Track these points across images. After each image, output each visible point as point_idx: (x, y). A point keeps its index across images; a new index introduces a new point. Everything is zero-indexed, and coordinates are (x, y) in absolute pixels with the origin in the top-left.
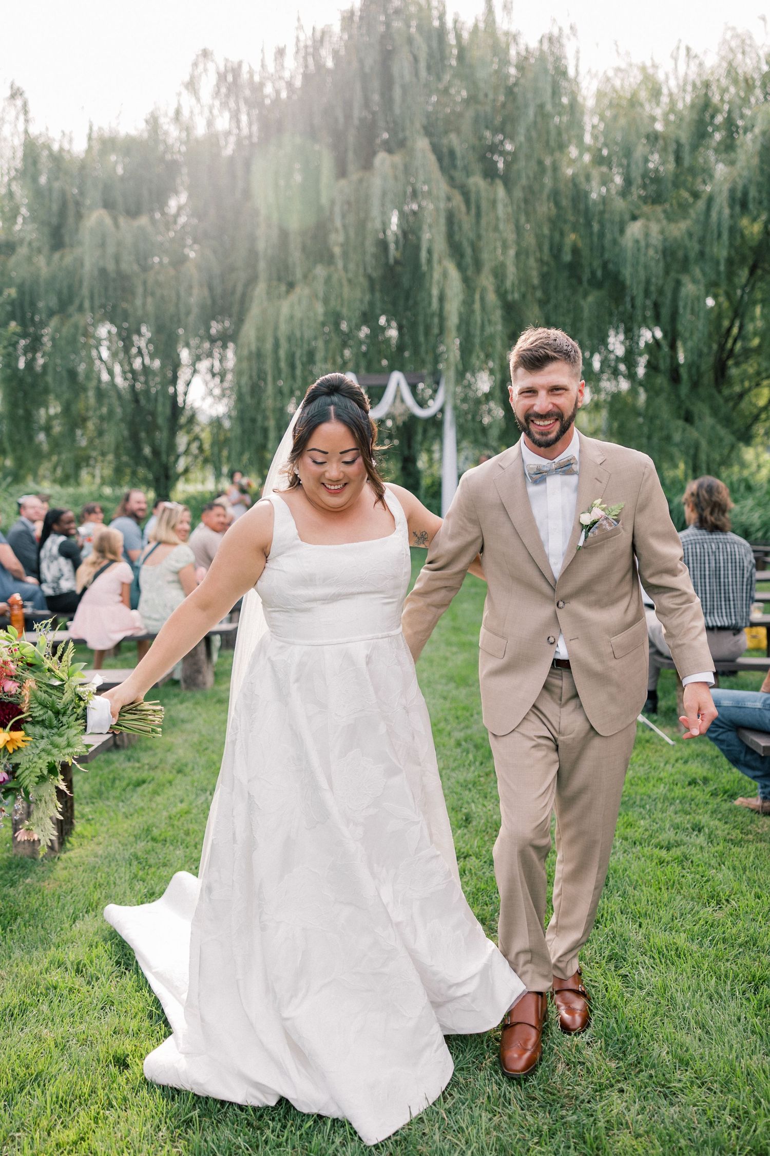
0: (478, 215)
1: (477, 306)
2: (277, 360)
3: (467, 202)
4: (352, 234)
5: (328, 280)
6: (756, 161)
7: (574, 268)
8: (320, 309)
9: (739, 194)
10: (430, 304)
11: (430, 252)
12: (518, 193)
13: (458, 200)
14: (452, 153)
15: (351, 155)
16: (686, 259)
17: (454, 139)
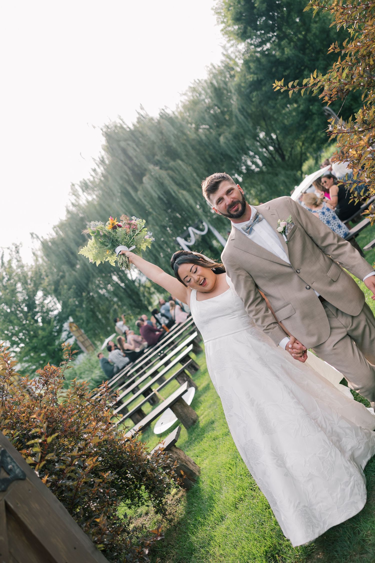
0: (179, 172)
1: (197, 195)
2: (157, 250)
3: (173, 171)
4: (151, 203)
5: (153, 219)
6: (239, 98)
7: (214, 161)
8: (157, 228)
9: (242, 110)
10: (184, 205)
11: (174, 192)
12: (184, 157)
13: (171, 172)
14: (159, 161)
15: (135, 184)
16: (242, 136)
17: (158, 157)
